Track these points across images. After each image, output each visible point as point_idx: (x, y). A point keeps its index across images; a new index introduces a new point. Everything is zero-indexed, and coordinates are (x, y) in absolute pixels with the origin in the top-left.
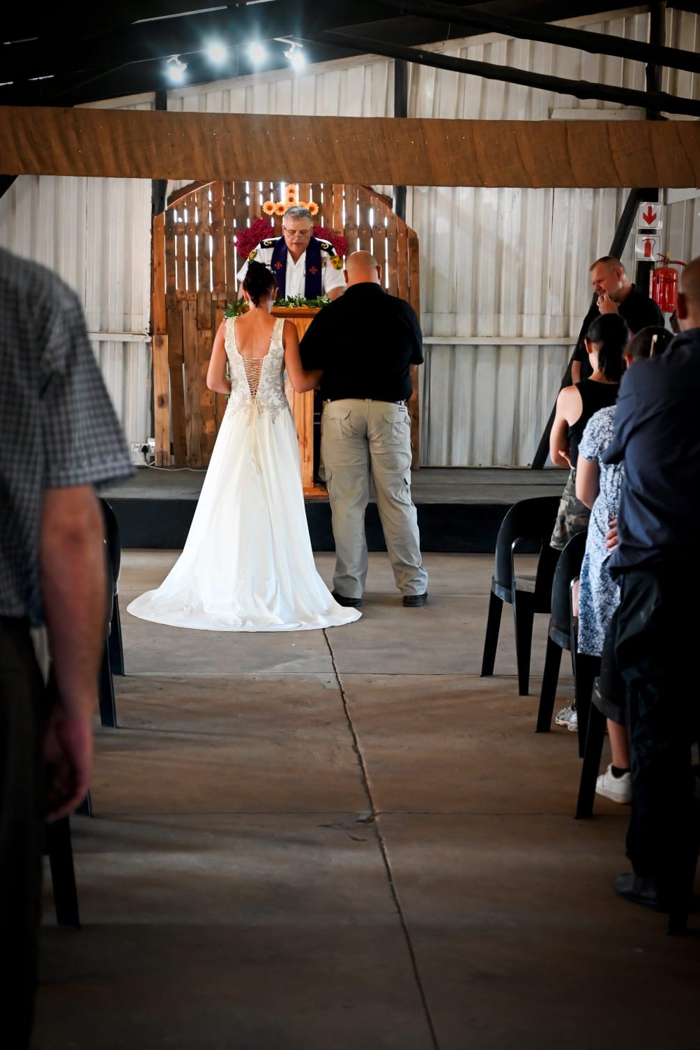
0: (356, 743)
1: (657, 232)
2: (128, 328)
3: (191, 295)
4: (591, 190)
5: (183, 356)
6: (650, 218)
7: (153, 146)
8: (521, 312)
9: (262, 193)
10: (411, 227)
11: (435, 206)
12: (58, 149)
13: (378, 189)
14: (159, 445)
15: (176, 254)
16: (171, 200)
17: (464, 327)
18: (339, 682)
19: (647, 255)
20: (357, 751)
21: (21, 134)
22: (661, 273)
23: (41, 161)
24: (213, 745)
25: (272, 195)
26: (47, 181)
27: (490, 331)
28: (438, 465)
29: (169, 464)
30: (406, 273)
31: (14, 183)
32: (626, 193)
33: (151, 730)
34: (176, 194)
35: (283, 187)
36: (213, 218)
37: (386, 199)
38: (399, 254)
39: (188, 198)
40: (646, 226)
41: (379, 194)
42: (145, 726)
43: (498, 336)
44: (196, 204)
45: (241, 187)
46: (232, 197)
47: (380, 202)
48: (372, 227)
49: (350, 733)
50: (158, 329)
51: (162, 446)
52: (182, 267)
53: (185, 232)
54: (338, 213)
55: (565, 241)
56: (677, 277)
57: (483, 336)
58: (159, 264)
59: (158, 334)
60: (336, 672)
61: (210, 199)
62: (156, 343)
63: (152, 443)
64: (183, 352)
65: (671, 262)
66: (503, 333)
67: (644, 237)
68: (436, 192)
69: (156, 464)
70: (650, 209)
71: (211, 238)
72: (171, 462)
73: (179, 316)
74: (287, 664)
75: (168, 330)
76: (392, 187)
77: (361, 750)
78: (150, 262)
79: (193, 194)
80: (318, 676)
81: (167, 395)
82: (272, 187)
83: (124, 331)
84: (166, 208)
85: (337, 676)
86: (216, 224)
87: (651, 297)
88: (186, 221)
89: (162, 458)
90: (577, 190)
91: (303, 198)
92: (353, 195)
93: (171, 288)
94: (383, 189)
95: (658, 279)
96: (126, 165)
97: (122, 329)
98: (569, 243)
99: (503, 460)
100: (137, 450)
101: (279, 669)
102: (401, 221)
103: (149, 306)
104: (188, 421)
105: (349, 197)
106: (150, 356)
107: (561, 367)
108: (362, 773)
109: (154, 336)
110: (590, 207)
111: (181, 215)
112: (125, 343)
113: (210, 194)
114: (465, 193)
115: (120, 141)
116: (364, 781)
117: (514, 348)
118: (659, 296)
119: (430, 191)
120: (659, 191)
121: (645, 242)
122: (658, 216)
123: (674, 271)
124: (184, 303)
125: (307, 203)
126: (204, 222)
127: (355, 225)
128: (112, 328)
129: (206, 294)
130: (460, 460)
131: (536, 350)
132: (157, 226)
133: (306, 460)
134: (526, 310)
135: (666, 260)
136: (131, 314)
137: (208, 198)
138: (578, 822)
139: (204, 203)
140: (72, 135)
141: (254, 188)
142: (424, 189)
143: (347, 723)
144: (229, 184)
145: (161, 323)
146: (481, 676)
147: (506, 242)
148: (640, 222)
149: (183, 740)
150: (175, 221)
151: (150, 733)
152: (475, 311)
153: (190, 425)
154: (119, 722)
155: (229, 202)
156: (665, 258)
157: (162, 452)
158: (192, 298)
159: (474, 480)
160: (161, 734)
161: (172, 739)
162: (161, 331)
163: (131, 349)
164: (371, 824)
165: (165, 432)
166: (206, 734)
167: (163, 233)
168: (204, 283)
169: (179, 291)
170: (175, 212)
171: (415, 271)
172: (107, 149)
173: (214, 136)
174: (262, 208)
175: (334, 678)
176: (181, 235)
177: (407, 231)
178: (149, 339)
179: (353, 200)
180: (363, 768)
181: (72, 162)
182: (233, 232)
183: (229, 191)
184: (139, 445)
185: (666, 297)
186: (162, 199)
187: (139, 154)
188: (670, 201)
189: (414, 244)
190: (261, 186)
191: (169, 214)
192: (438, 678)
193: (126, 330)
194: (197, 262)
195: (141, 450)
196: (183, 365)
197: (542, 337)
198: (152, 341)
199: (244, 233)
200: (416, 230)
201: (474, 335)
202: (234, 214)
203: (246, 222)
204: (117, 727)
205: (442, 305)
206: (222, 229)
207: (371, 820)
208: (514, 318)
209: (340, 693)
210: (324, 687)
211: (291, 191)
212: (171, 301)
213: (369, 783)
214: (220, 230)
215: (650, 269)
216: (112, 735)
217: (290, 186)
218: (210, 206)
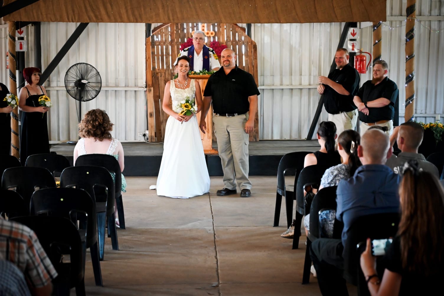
0: (217, 255)
1: (357, 40)
2: (137, 85)
3: (162, 70)
4: (329, 24)
5: (159, 96)
6: (354, 34)
7: (142, 9)
8: (301, 75)
9: (191, 27)
10: (254, 40)
11: (264, 31)
12: (103, 12)
13: (240, 25)
14: (150, 133)
15: (156, 54)
16: (153, 31)
17: (277, 81)
18: (214, 230)
19: (353, 50)
20: (216, 258)
21: (88, 6)
22: (359, 57)
23: (96, 17)
24: (158, 257)
25: (195, 28)
26: (101, 25)
27: (288, 83)
28: (268, 139)
29: (154, 141)
30: (252, 59)
31: (88, 25)
32: (343, 24)
33: (132, 251)
34: (155, 29)
35: (200, 25)
36: (171, 38)
37: (243, 29)
38: (249, 52)
39: (160, 30)
40: (352, 38)
41: (240, 27)
42: (131, 249)
43: (292, 85)
44: (164, 33)
45: (182, 25)
46: (179, 30)
47: (241, 30)
48: (237, 41)
49: (214, 251)
50: (149, 85)
51: (151, 134)
52: (158, 59)
53: (159, 45)
54: (223, 35)
55: (318, 44)
56: (366, 58)
57: (285, 85)
58: (149, 58)
59: (149, 87)
60: (213, 226)
61: (170, 30)
62: (148, 91)
63: (147, 132)
64: (159, 94)
65: (363, 53)
66: (293, 84)
67: (352, 42)
68: (264, 25)
69: (149, 141)
70: (354, 30)
71: (170, 47)
72: (155, 140)
73: (157, 79)
74: (193, 223)
75: (153, 85)
76: (245, 24)
77: (218, 257)
78: (145, 57)
79: (162, 29)
80: (206, 228)
81: (153, 112)
82: (195, 25)
83: (135, 86)
84: (151, 34)
85: (213, 228)
86: (172, 41)
87: (355, 67)
88: (160, 40)
89: (152, 138)
90: (323, 23)
91: (209, 29)
92: (229, 27)
93: (154, 68)
94: (242, 25)
95: (358, 60)
96: (132, 18)
97: (134, 85)
98: (320, 45)
99: (295, 136)
100: (141, 135)
101: (190, 225)
102: (250, 38)
103: (145, 75)
104: (162, 123)
105: (227, 28)
106: (146, 96)
107: (318, 97)
108: (217, 267)
109: (147, 88)
110: (329, 30)
111: (157, 37)
112: (135, 91)
113: (169, 28)
114: (276, 26)
115: (129, 8)
116: (217, 271)
117: (298, 90)
118: (358, 67)
119: (261, 25)
120: (357, 23)
121: (352, 44)
122: (357, 33)
123: (364, 56)
124: (159, 74)
125: (210, 31)
126: (167, 40)
127: (230, 40)
128: (130, 85)
129: (168, 70)
130: (276, 137)
131: (307, 90)
132: (148, 42)
133: (209, 138)
134: (303, 74)
135: (361, 52)
136: (138, 79)
137: (168, 30)
138: (303, 285)
139: (167, 32)
140: (109, 6)
141: (188, 25)
142: (259, 25)
143: (214, 247)
144: (177, 24)
145: (150, 83)
146: (274, 227)
147: (294, 46)
148: (349, 36)
149: (145, 255)
150: (155, 40)
151: (132, 252)
152: (281, 75)
153: (163, 125)
154: (120, 248)
155: (177, 32)
156: (360, 51)
157: (152, 136)
158: (163, 72)
159: (282, 145)
160: (137, 253)
161: (140, 255)
162: (150, 86)
163: (138, 93)
164: (217, 288)
165: (153, 128)
166: (155, 252)
167: (150, 45)
168: (167, 66)
169: (157, 69)
170: (155, 36)
171: (256, 59)
172: (123, 11)
173: (168, 5)
174: (191, 34)
175: (212, 229)
176: (158, 45)
177: (252, 42)
178: (145, 89)
179: (229, 29)
180: (218, 265)
181: (109, 17)
182: (179, 44)
183: (177, 27)
184: (142, 133)
185: (361, 66)
186: (150, 31)
187: (137, 13)
188: (362, 27)
189: (255, 47)
190: (190, 25)
191: (153, 37)
192: (255, 228)
193: (136, 86)
194: (165, 57)
195: (143, 135)
196: (160, 100)
197: (310, 85)
198: (146, 90)
199: (184, 44)
200: (256, 42)
201: (281, 85)
202: (180, 36)
203: (184, 40)
204: (119, 250)
205: (267, 72)
206: (175, 43)
207: (217, 286)
208: (298, 78)
209: (213, 234)
210: (207, 232)
211: (203, 26)
212: (154, 73)
213: (219, 271)
214: (174, 43)
215: (354, 55)
216: (116, 253)
217: (203, 24)
218: (170, 33)
